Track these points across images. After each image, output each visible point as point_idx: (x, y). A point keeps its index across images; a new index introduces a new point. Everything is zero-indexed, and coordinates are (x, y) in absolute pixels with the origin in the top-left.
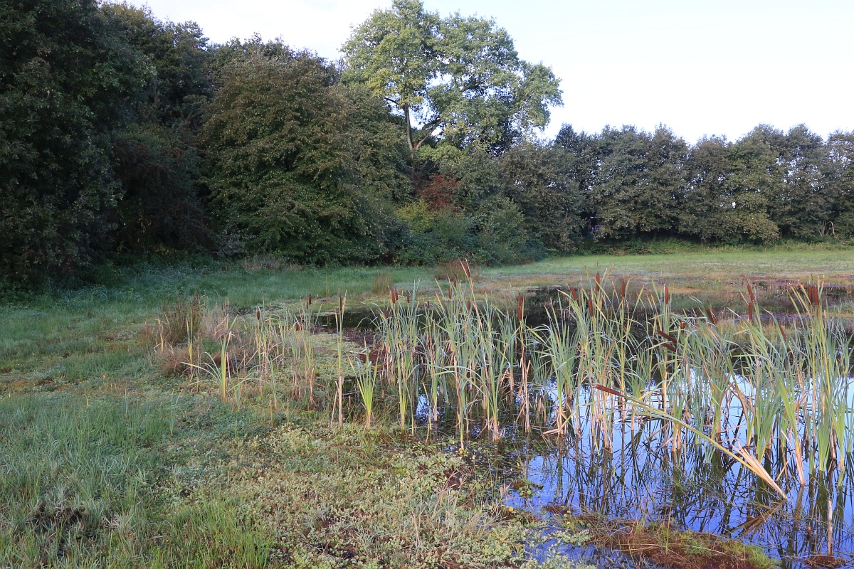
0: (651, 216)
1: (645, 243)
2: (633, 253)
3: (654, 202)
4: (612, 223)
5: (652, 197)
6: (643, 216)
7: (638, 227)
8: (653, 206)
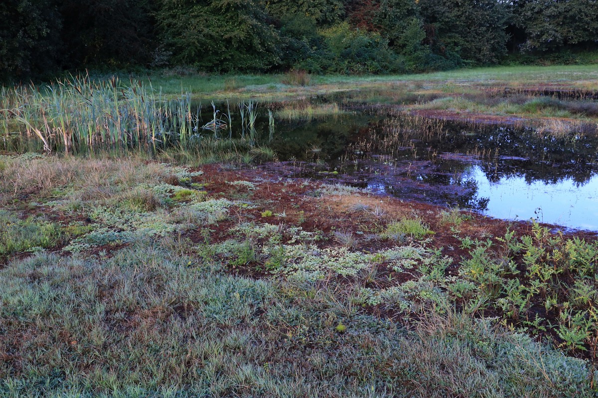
0: (579, 29)
1: (574, 55)
2: (560, 63)
3: (582, 16)
4: (539, 36)
5: (580, 11)
6: (570, 29)
7: (566, 40)
8: (581, 20)
